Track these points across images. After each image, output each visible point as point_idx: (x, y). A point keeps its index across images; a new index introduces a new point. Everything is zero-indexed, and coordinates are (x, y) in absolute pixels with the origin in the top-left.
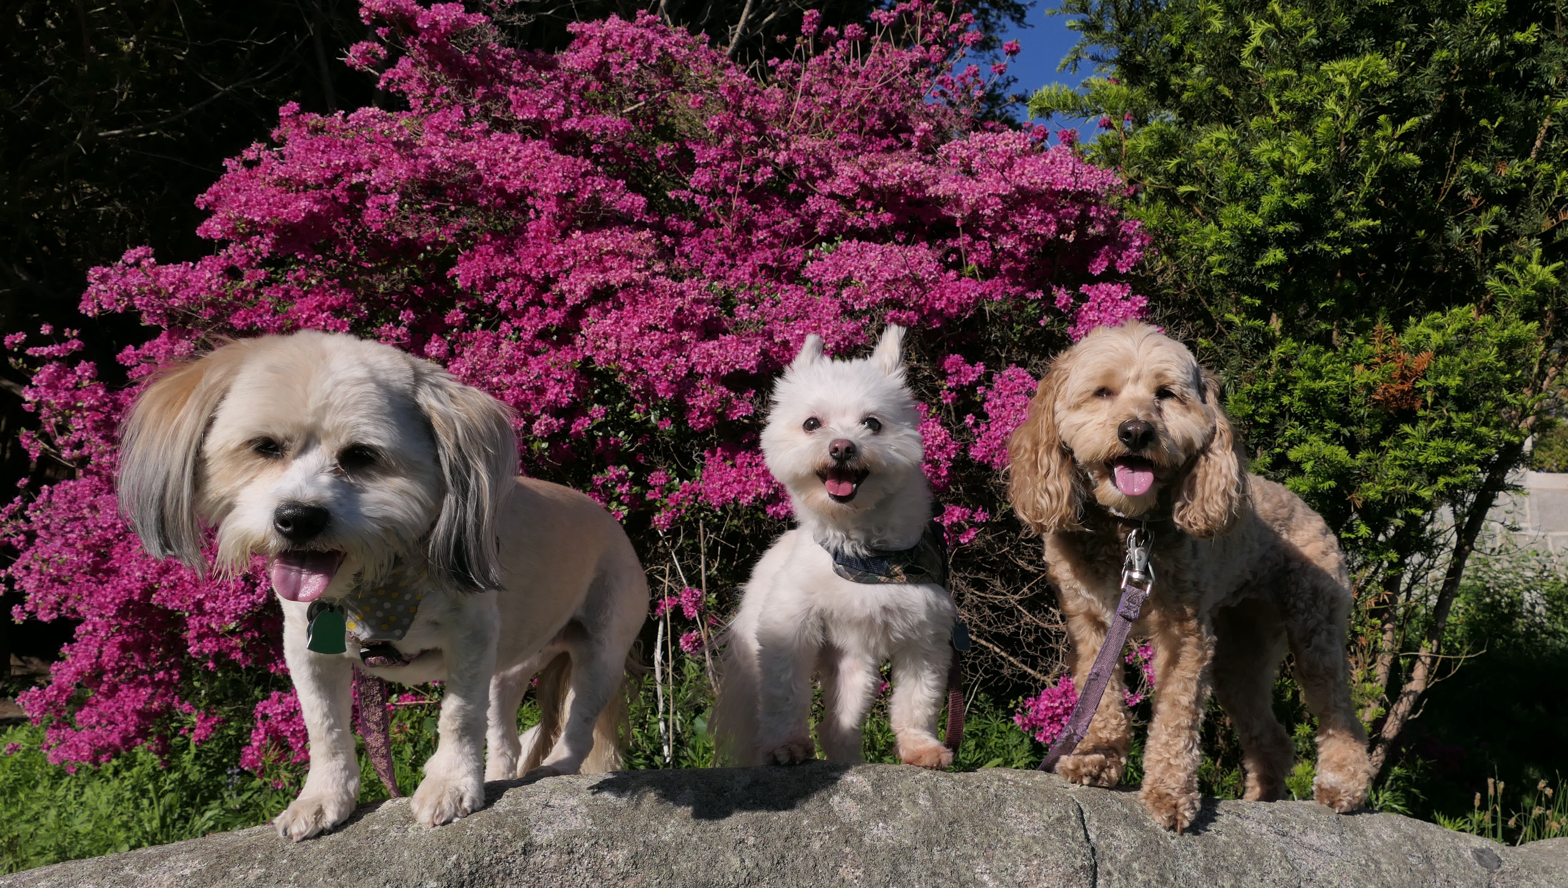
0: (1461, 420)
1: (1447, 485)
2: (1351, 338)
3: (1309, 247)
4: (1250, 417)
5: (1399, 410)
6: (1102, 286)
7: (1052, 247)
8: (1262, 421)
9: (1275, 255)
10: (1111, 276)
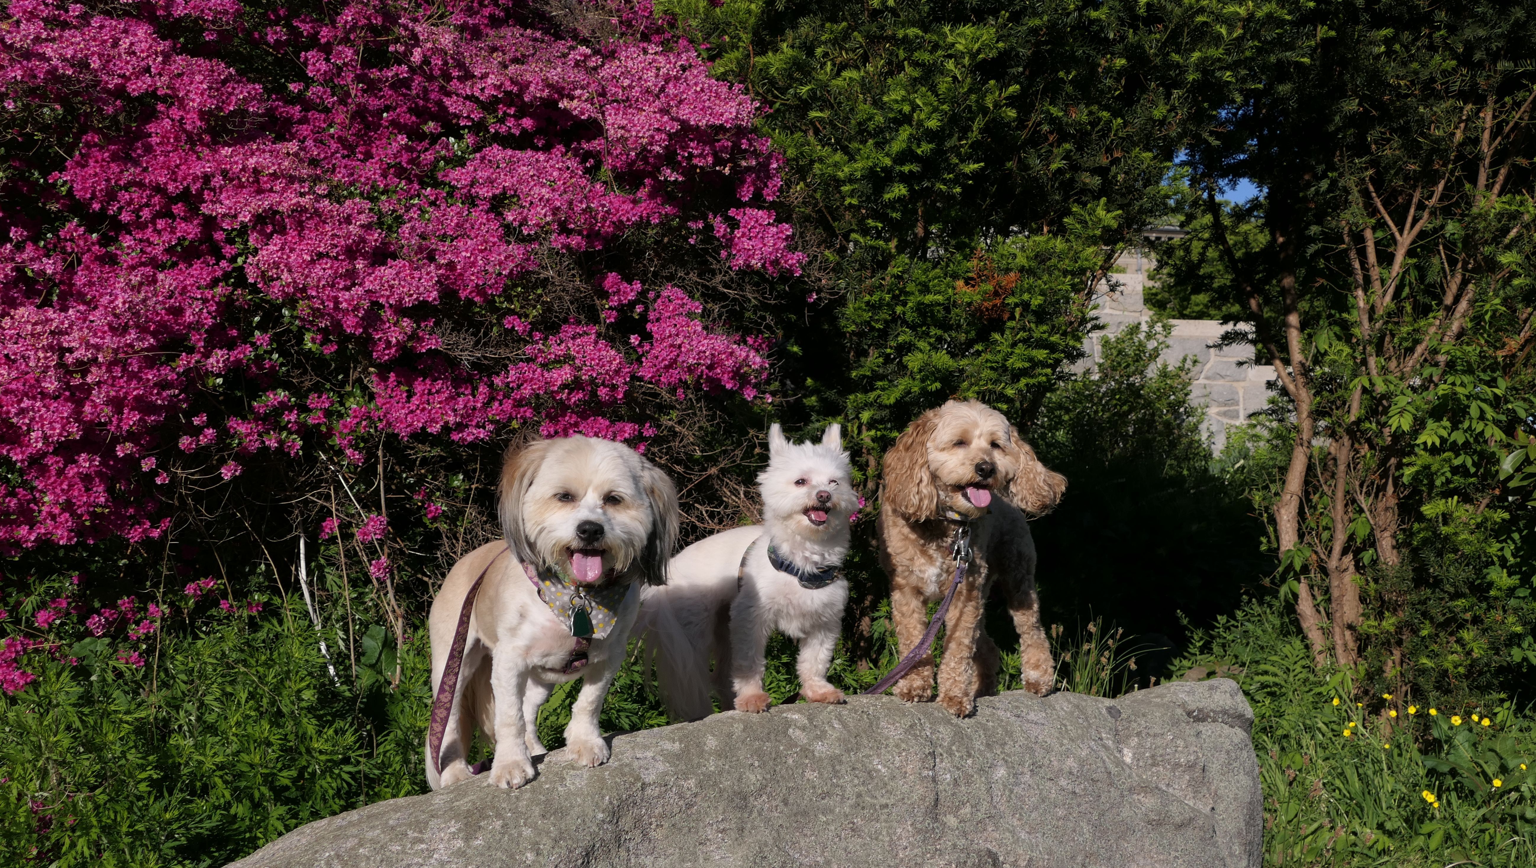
0: (1040, 331)
1: (1027, 385)
2: (952, 254)
3: (926, 184)
4: (868, 323)
5: (990, 320)
6: (748, 211)
7: (711, 177)
8: (877, 326)
9: (899, 190)
10: (757, 201)
